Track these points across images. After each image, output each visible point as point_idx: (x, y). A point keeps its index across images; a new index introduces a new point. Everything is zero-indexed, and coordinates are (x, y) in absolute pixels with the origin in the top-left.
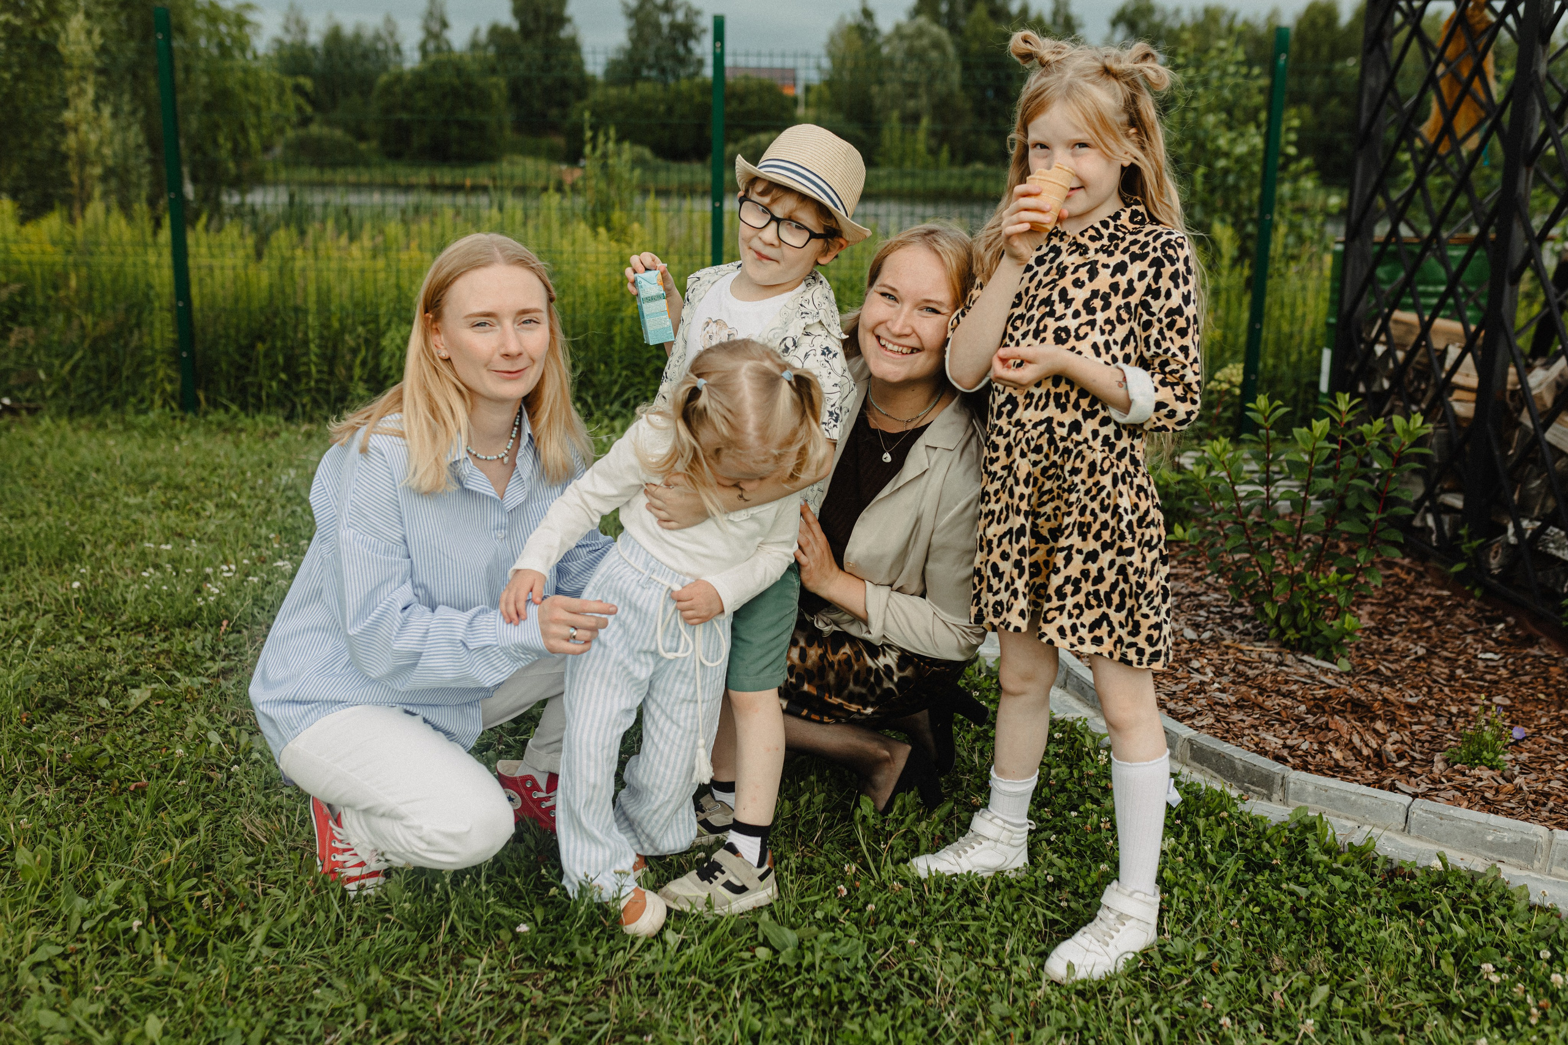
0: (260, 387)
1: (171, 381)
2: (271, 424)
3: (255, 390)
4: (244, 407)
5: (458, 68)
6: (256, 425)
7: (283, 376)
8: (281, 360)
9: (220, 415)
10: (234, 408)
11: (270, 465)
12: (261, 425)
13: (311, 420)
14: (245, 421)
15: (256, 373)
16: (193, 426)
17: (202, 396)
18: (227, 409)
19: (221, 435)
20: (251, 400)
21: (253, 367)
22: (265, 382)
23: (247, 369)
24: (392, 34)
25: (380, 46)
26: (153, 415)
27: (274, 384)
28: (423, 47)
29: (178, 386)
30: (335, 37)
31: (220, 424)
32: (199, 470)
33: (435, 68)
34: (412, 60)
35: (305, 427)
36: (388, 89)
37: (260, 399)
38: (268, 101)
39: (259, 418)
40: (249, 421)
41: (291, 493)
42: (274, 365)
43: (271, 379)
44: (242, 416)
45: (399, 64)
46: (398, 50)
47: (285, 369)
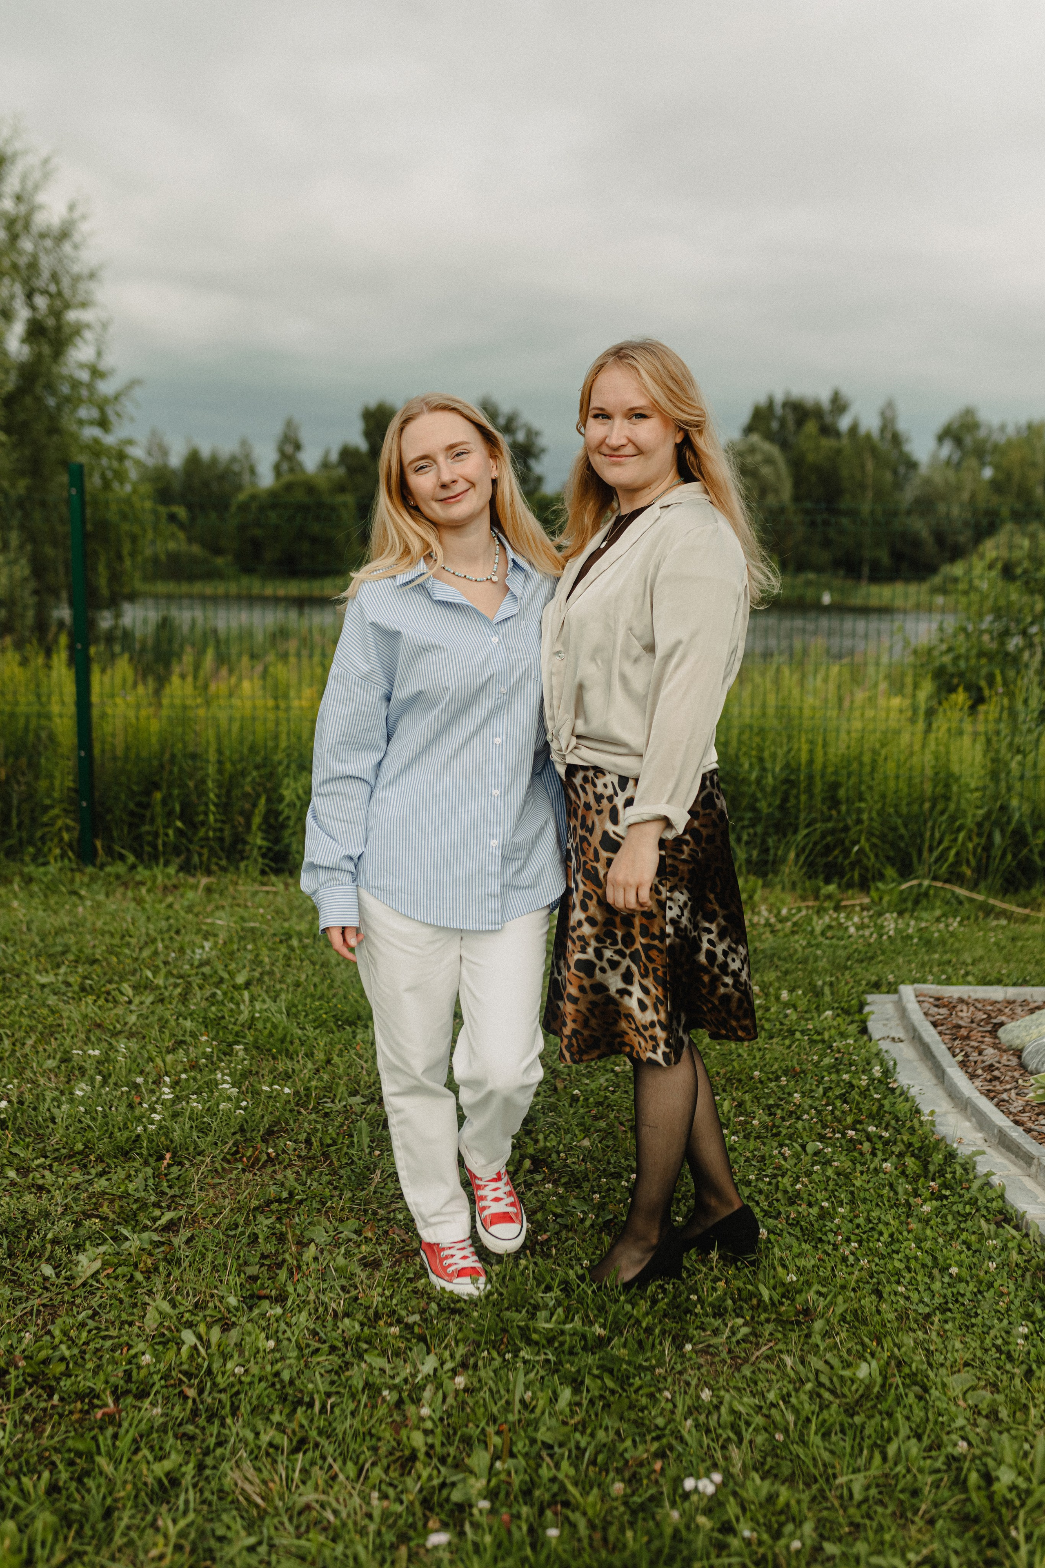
0: (156, 835)
1: (68, 829)
2: (169, 877)
3: (150, 838)
4: (139, 855)
5: (310, 488)
6: (154, 878)
7: (179, 824)
8: (178, 808)
9: (120, 868)
10: (131, 859)
11: (178, 932)
12: (160, 878)
13: (209, 872)
14: (142, 873)
15: (152, 820)
16: (93, 879)
17: (99, 844)
18: (122, 858)
19: (121, 889)
20: (147, 849)
21: (148, 814)
22: (161, 831)
23: (143, 817)
24: (247, 456)
25: (236, 468)
26: (53, 868)
27: (171, 832)
28: (277, 468)
29: (76, 834)
30: (193, 459)
31: (118, 877)
32: (107, 939)
33: (289, 487)
34: (266, 479)
35: (204, 881)
36: (244, 507)
37: (155, 847)
38: (144, 530)
39: (157, 871)
40: (147, 873)
41: (207, 970)
42: (170, 814)
43: (166, 827)
44: (140, 869)
45: (253, 484)
46: (253, 471)
47: (181, 818)
